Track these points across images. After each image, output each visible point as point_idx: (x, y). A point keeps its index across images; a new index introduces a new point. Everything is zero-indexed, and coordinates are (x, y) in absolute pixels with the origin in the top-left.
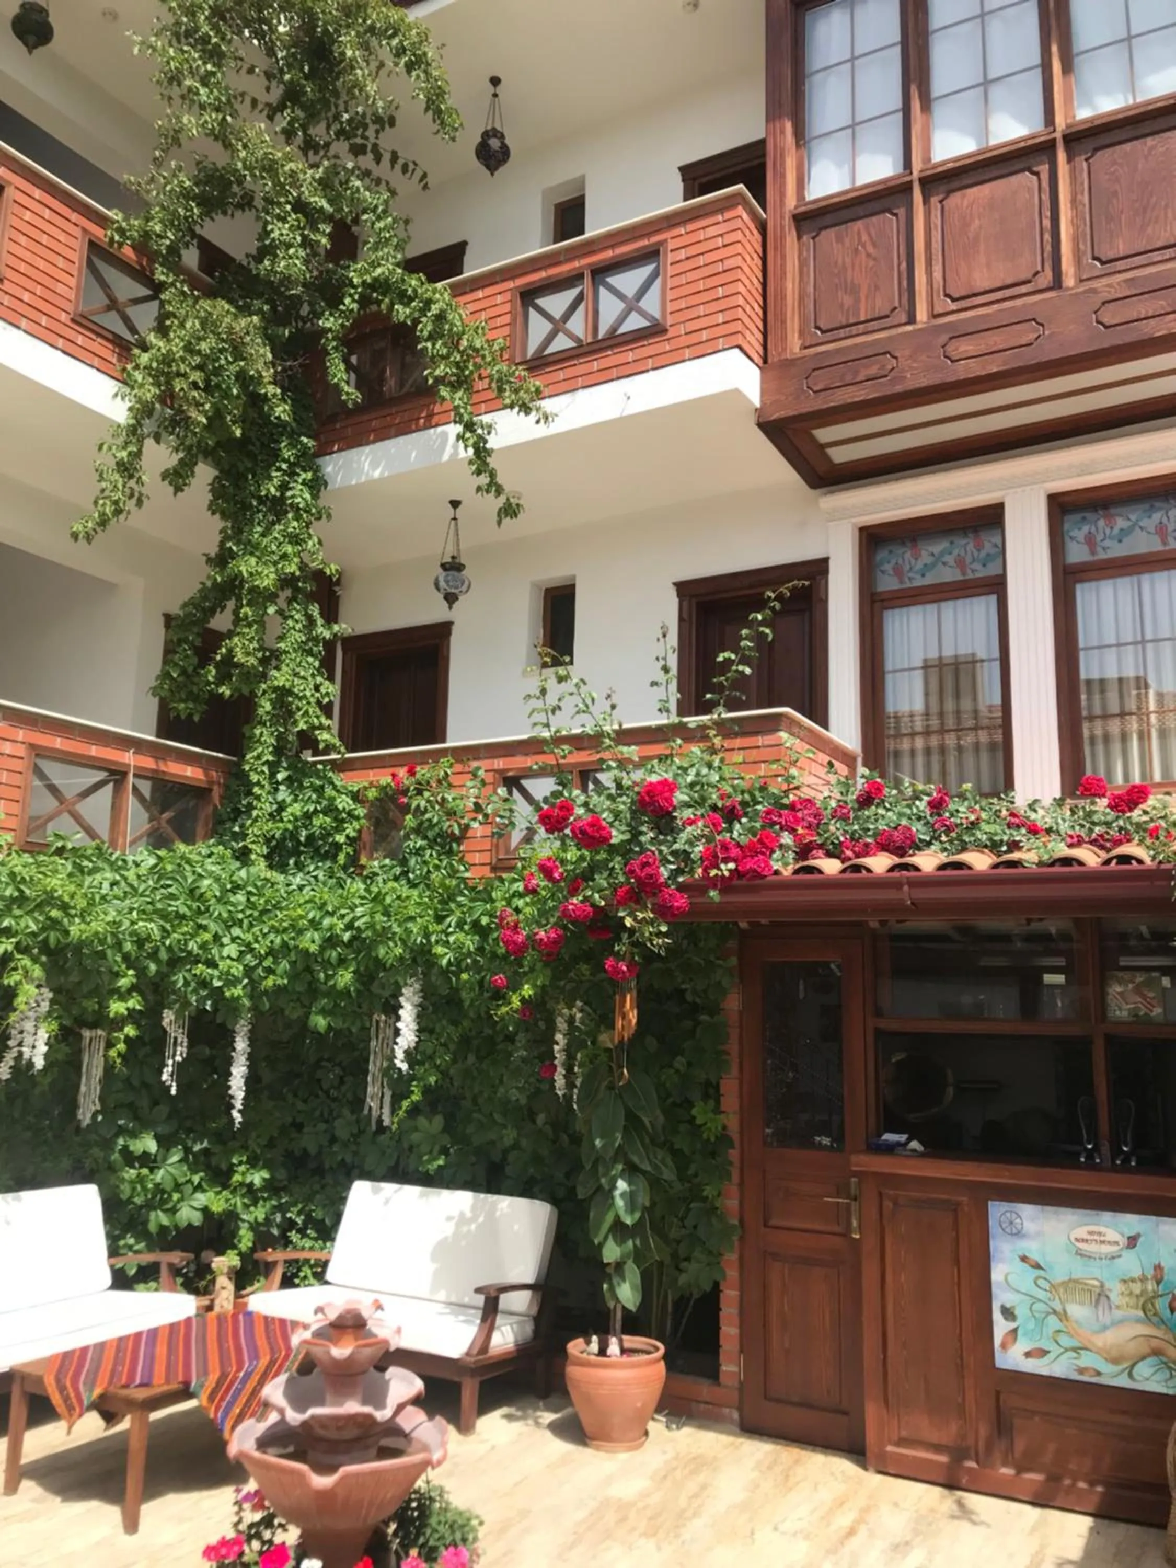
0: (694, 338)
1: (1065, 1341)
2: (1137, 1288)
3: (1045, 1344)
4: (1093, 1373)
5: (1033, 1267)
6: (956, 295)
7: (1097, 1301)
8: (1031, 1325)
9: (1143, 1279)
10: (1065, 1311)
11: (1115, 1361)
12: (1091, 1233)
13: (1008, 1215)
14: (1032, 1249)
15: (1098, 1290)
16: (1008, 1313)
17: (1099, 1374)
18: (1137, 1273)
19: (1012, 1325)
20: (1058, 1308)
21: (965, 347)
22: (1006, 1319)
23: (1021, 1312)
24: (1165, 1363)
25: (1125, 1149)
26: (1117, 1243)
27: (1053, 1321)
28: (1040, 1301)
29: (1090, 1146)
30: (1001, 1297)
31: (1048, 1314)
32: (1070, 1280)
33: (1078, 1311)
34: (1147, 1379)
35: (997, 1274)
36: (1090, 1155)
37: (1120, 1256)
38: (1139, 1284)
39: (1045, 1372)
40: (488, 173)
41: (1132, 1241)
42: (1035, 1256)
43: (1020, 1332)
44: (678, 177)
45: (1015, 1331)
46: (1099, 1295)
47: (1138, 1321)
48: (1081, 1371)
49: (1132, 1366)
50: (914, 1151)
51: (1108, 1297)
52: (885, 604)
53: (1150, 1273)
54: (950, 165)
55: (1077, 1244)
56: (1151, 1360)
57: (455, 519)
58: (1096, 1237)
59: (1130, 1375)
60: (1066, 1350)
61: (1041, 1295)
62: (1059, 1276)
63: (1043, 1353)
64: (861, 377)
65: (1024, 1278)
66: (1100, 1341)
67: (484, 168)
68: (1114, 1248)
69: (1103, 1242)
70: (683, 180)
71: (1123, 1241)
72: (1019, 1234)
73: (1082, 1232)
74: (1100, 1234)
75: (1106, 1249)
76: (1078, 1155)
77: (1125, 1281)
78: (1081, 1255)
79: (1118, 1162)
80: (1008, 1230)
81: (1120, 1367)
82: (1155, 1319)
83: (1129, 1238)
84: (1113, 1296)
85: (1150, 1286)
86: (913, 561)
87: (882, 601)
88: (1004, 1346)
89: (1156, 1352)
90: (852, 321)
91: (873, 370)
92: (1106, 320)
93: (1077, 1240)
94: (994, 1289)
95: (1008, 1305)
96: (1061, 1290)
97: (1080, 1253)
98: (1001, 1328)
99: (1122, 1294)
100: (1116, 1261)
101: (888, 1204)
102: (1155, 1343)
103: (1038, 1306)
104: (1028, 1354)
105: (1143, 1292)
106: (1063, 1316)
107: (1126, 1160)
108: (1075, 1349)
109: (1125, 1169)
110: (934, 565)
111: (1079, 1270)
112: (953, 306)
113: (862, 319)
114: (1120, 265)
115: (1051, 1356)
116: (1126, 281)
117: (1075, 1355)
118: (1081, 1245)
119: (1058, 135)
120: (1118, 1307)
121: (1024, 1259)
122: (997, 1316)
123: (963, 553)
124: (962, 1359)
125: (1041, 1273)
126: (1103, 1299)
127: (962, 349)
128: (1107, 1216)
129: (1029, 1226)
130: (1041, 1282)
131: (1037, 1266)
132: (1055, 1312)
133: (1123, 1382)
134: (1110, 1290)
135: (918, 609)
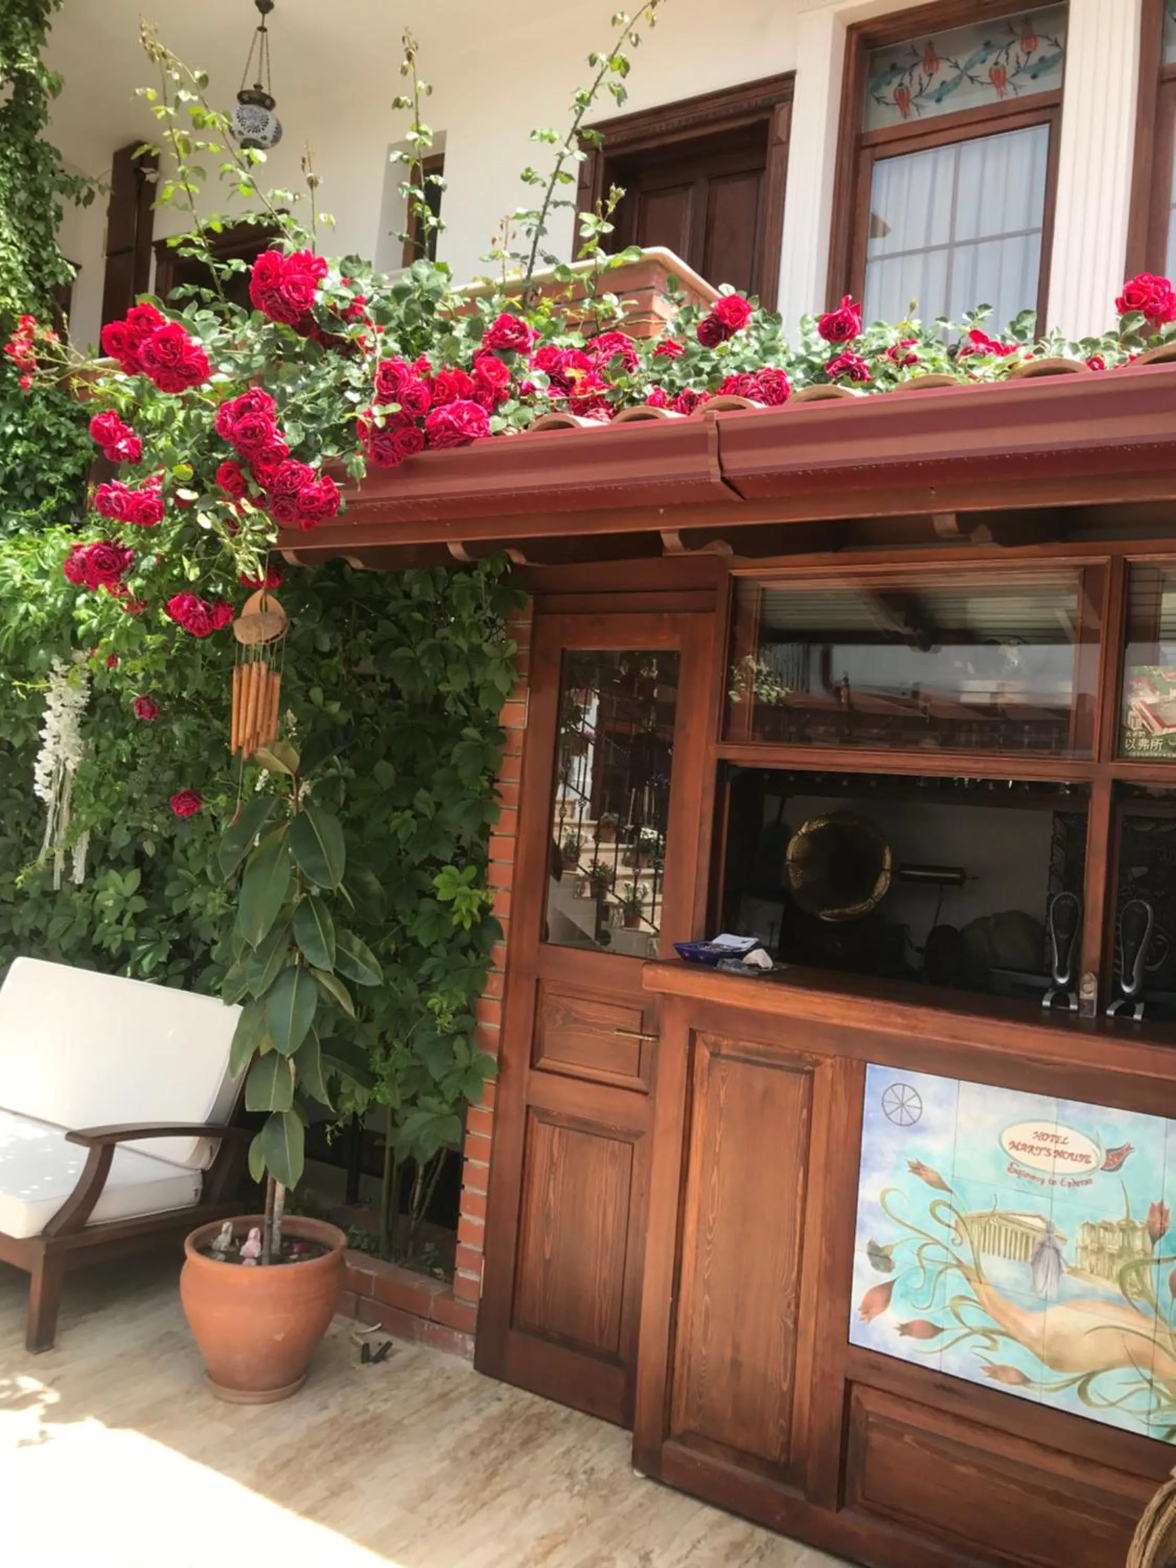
1: (974, 1316)
2: (1114, 1243)
3: (934, 1316)
4: (1014, 1377)
5: (931, 1184)
7: (1038, 1255)
8: (917, 1282)
9: (1127, 1228)
10: (978, 1266)
11: (1056, 1363)
12: (1042, 1136)
13: (898, 1089)
14: (933, 1150)
15: (1040, 1237)
16: (880, 1257)
17: (1025, 1381)
18: (1116, 1217)
19: (886, 1278)
20: (966, 1256)
22: (875, 1265)
23: (902, 1258)
24: (1150, 1382)
25: (1127, 989)
26: (1086, 1159)
27: (955, 1282)
28: (937, 1242)
29: (1062, 981)
30: (870, 1228)
31: (948, 1266)
32: (993, 1214)
33: (1001, 1268)
34: (1113, 1404)
35: (869, 1192)
36: (1062, 996)
37: (1088, 1182)
38: (1119, 1236)
39: (934, 1364)
42: (936, 1165)
43: (896, 1289)
45: (888, 1286)
46: (1042, 1245)
47: (1109, 1301)
48: (995, 1371)
49: (1090, 1376)
50: (754, 966)
51: (1057, 1251)
52: (879, 151)
53: (1141, 1219)
55: (1014, 1153)
56: (1125, 1373)
57: (262, 29)
58: (1048, 1144)
59: (1082, 1392)
60: (973, 1332)
61: (940, 1233)
62: (975, 1203)
65: (914, 1199)
66: (1032, 1325)
68: (1082, 1167)
69: (1059, 1154)
71: (1098, 1157)
72: (913, 1126)
73: (1024, 1134)
74: (1056, 1138)
75: (1065, 1167)
76: (1041, 992)
77: (1093, 1227)
78: (1019, 1173)
79: (1110, 1012)
80: (895, 1117)
81: (1066, 1376)
82: (1141, 1302)
83: (1108, 1151)
84: (1067, 1252)
85: (1139, 1242)
86: (925, 79)
87: (875, 146)
88: (867, 1310)
89: (1134, 1360)
93: (1014, 1145)
94: (862, 1215)
95: (881, 1245)
96: (976, 1230)
97: (1013, 1168)
98: (865, 1277)
99: (1085, 1248)
100: (1082, 1189)
101: (703, 1053)
102: (1135, 1343)
103: (933, 1252)
104: (905, 1329)
105: (1126, 1250)
106: (974, 1274)
107: (1127, 1009)
108: (987, 1333)
109: (1121, 1027)
110: (957, 82)
111: (1011, 1198)
115: (944, 1338)
117: (988, 1343)
118: (1020, 1155)
120: (1074, 1271)
121: (917, 1169)
122: (861, 1258)
123: (1002, 60)
124: (796, 1322)
125: (943, 1195)
126: (1048, 1254)
128: (1075, 1108)
129: (932, 1113)
130: (942, 1211)
131: (938, 1184)
132: (960, 1265)
133: (1066, 1401)
134: (1063, 1240)
135: (929, 155)
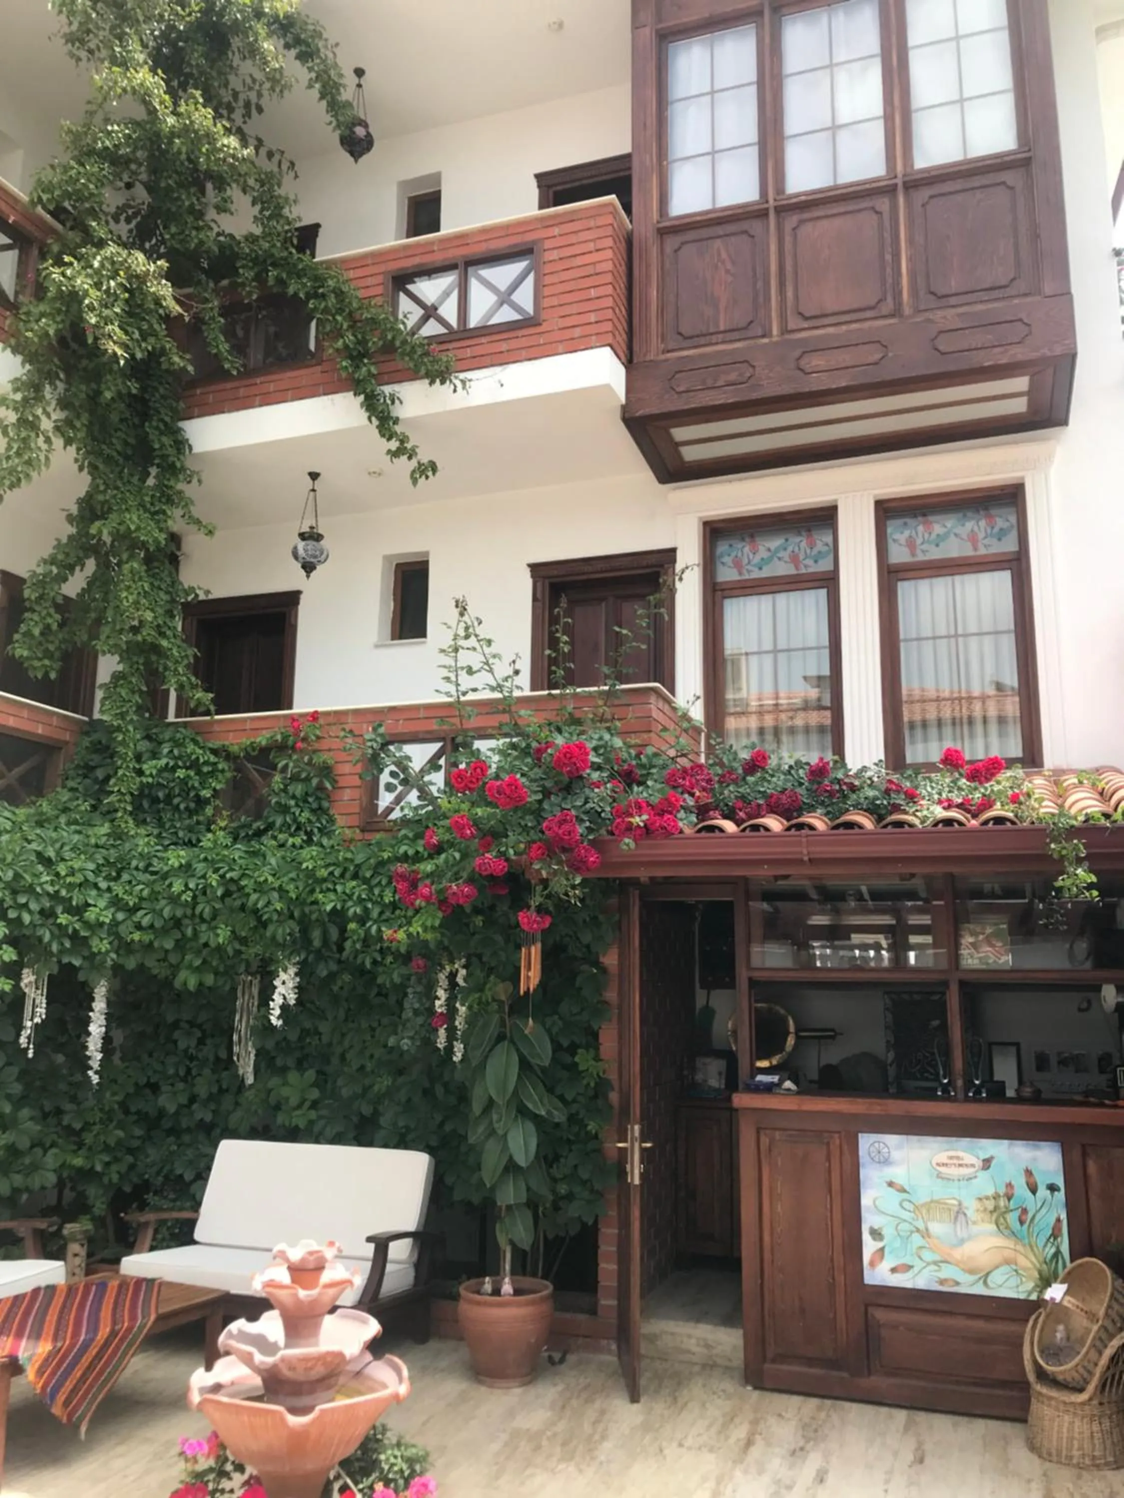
0: (568, 334)
1: (928, 1256)
2: (990, 1205)
3: (907, 1260)
4: (952, 1283)
5: (898, 1190)
6: (807, 314)
7: (956, 1218)
8: (897, 1243)
9: (996, 1197)
10: (927, 1229)
11: (971, 1272)
12: (951, 1158)
13: (876, 1145)
14: (898, 1173)
15: (956, 1209)
16: (876, 1234)
17: (957, 1283)
18: (990, 1192)
19: (880, 1245)
20: (921, 1226)
21: (817, 361)
22: (874, 1239)
23: (888, 1232)
24: (1016, 1271)
25: (977, 1082)
26: (973, 1166)
27: (917, 1240)
28: (905, 1221)
29: (946, 1081)
30: (869, 1220)
31: (912, 1232)
32: (932, 1201)
33: (937, 1228)
34: (1001, 1286)
35: (866, 1200)
36: (945, 1090)
37: (976, 1177)
38: (993, 1201)
39: (909, 1285)
40: (352, 159)
41: (987, 1163)
42: (900, 1180)
43: (887, 1250)
44: (534, 183)
45: (882, 1250)
46: (958, 1212)
47: (992, 1234)
48: (942, 1282)
49: (987, 1275)
50: (789, 1090)
51: (965, 1214)
52: (726, 593)
53: (1002, 1191)
54: (803, 198)
55: (938, 1168)
56: (1005, 1269)
57: (313, 490)
58: (955, 1161)
59: (985, 1283)
60: (928, 1264)
61: (906, 1215)
62: (922, 1197)
63: (907, 1268)
64: (720, 383)
65: (891, 1200)
66: (957, 1254)
67: (348, 155)
68: (971, 1170)
69: (960, 1165)
70: (539, 187)
71: (979, 1163)
72: (886, 1162)
73: (943, 1157)
74: (958, 1158)
75: (964, 1171)
76: (936, 1090)
77: (980, 1199)
78: (942, 1178)
79: (971, 1094)
80: (877, 1159)
81: (977, 1277)
82: (1006, 1232)
83: (984, 1160)
84: (969, 1213)
85: (1002, 1202)
86: (751, 556)
87: (723, 590)
88: (872, 1264)
89: (1007, 1262)
90: (712, 330)
91: (733, 377)
92: (941, 348)
93: (938, 1164)
94: (865, 1214)
95: (876, 1227)
96: (924, 1211)
97: (939, 1176)
98: (869, 1246)
99: (978, 1210)
100: (974, 1181)
101: (765, 1141)
102: (1008, 1253)
103: (904, 1226)
104: (894, 1270)
105: (996, 1208)
106: (926, 1234)
107: (978, 1092)
108: (935, 1263)
109: (977, 1099)
110: (770, 559)
111: (940, 1191)
112: (806, 325)
113: (722, 328)
114: (953, 301)
115: (916, 1270)
116: (960, 315)
117: (936, 1268)
118: (942, 1169)
119: (899, 181)
120: (974, 1223)
121: (891, 1184)
122: (866, 1237)
123: (796, 549)
124: (833, 1279)
125: (905, 1195)
126: (961, 1217)
127: (814, 363)
128: (965, 1142)
129: (896, 1155)
130: (906, 1205)
131: (903, 1190)
132: (918, 1230)
133: (979, 1290)
134: (967, 1208)
135: (755, 599)
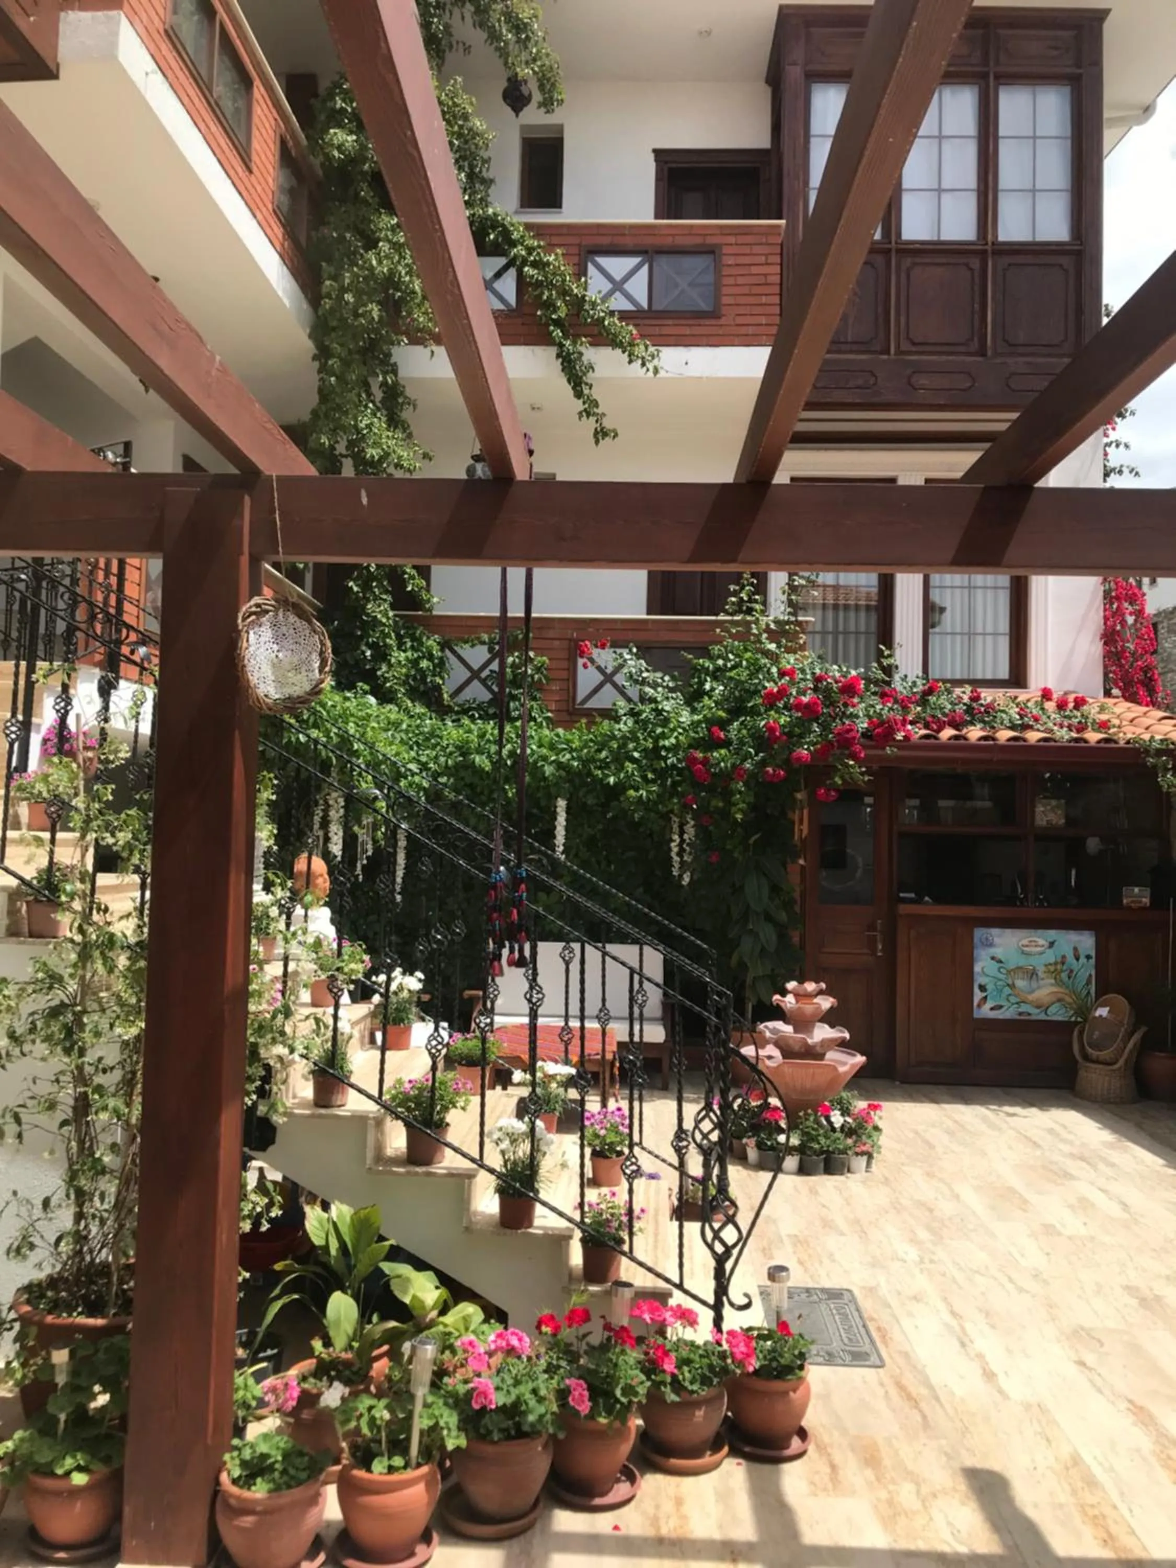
0: (743, 330)
1: (1013, 999)
2: (1052, 968)
3: (1002, 1003)
4: (1026, 1014)
5: (998, 962)
6: (916, 341)
7: (1031, 976)
8: (995, 993)
9: (1056, 964)
10: (1014, 984)
11: (1038, 1007)
12: (1030, 942)
13: (985, 935)
14: (998, 952)
15: (1032, 971)
16: (982, 988)
17: (1029, 1014)
18: (1052, 960)
19: (984, 994)
20: (1010, 982)
21: (923, 381)
22: (981, 991)
23: (990, 987)
24: (1064, 1005)
25: (1041, 897)
26: (1043, 945)
27: (1007, 990)
28: (1001, 980)
29: (1022, 896)
30: (979, 980)
31: (1004, 986)
32: (1017, 967)
33: (1020, 983)
34: (1054, 1014)
35: (977, 968)
37: (1044, 952)
38: (1054, 966)
39: (1001, 1017)
41: (1052, 944)
42: (1000, 956)
43: (988, 998)
44: (651, 157)
45: (985, 998)
46: (1032, 973)
47: (1052, 985)
48: (1020, 1014)
49: (1047, 1008)
50: (925, 901)
51: (1037, 974)
53: (1059, 960)
54: (917, 246)
55: (1022, 948)
56: (1057, 1005)
58: (1033, 943)
59: (1046, 1013)
60: (1013, 1004)
61: (1001, 976)
62: (1011, 966)
63: (1000, 1007)
64: (851, 384)
65: (991, 968)
66: (1031, 997)
68: (1042, 948)
69: (1036, 945)
70: (656, 161)
71: (1047, 944)
72: (991, 945)
73: (1025, 942)
74: (1035, 941)
75: (1039, 949)
77: (1046, 965)
78: (1025, 954)
79: (1038, 904)
80: (985, 943)
81: (1041, 1010)
82: (1060, 983)
83: (1050, 942)
84: (1040, 974)
85: (1059, 967)
88: (979, 1006)
89: (1059, 1000)
90: (842, 340)
91: (860, 382)
92: (1013, 386)
93: (1022, 946)
94: (976, 977)
95: (982, 984)
96: (1012, 973)
97: (1023, 953)
98: (978, 995)
99: (1044, 972)
100: (1043, 955)
101: (913, 933)
102: (1060, 996)
103: (1000, 983)
104: (992, 1009)
105: (1055, 970)
106: (1012, 986)
107: (1041, 902)
108: (1017, 1004)
109: (1042, 906)
111: (1022, 961)
112: (914, 349)
113: (850, 339)
114: (1021, 350)
115: (1005, 1008)
116: (1029, 363)
117: (1017, 1006)
118: (1024, 948)
119: (989, 248)
120: (1042, 979)
121: (993, 958)
122: (976, 990)
125: (1002, 965)
126: (1034, 975)
127: (921, 382)
128: (1040, 932)
129: (997, 940)
130: (1002, 970)
131: (1000, 962)
132: (1008, 985)
133: (1043, 1017)
134: (1038, 970)
